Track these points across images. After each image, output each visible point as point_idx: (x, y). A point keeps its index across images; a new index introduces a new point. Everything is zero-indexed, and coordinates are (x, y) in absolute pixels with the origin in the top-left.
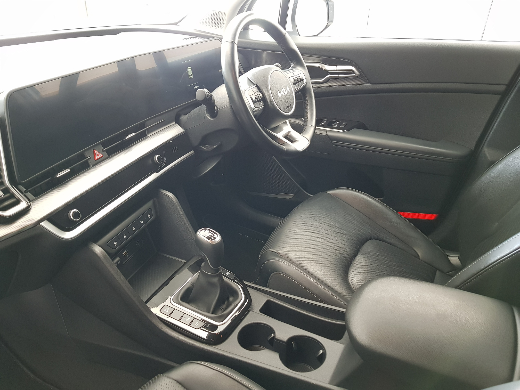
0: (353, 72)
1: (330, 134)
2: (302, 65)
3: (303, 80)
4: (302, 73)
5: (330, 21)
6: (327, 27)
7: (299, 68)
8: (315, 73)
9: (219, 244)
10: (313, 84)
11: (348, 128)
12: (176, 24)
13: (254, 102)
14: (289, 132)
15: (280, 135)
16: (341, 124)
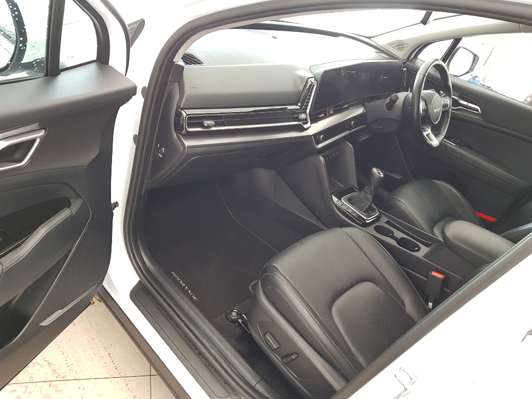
0: (477, 110)
1: (446, 144)
2: (450, 96)
3: (448, 105)
4: (448, 101)
5: (471, 69)
6: (468, 72)
7: (447, 97)
8: (455, 103)
9: (382, 178)
10: (452, 109)
11: (460, 145)
12: (369, 38)
13: (423, 111)
14: (429, 134)
15: (425, 134)
16: (456, 140)
